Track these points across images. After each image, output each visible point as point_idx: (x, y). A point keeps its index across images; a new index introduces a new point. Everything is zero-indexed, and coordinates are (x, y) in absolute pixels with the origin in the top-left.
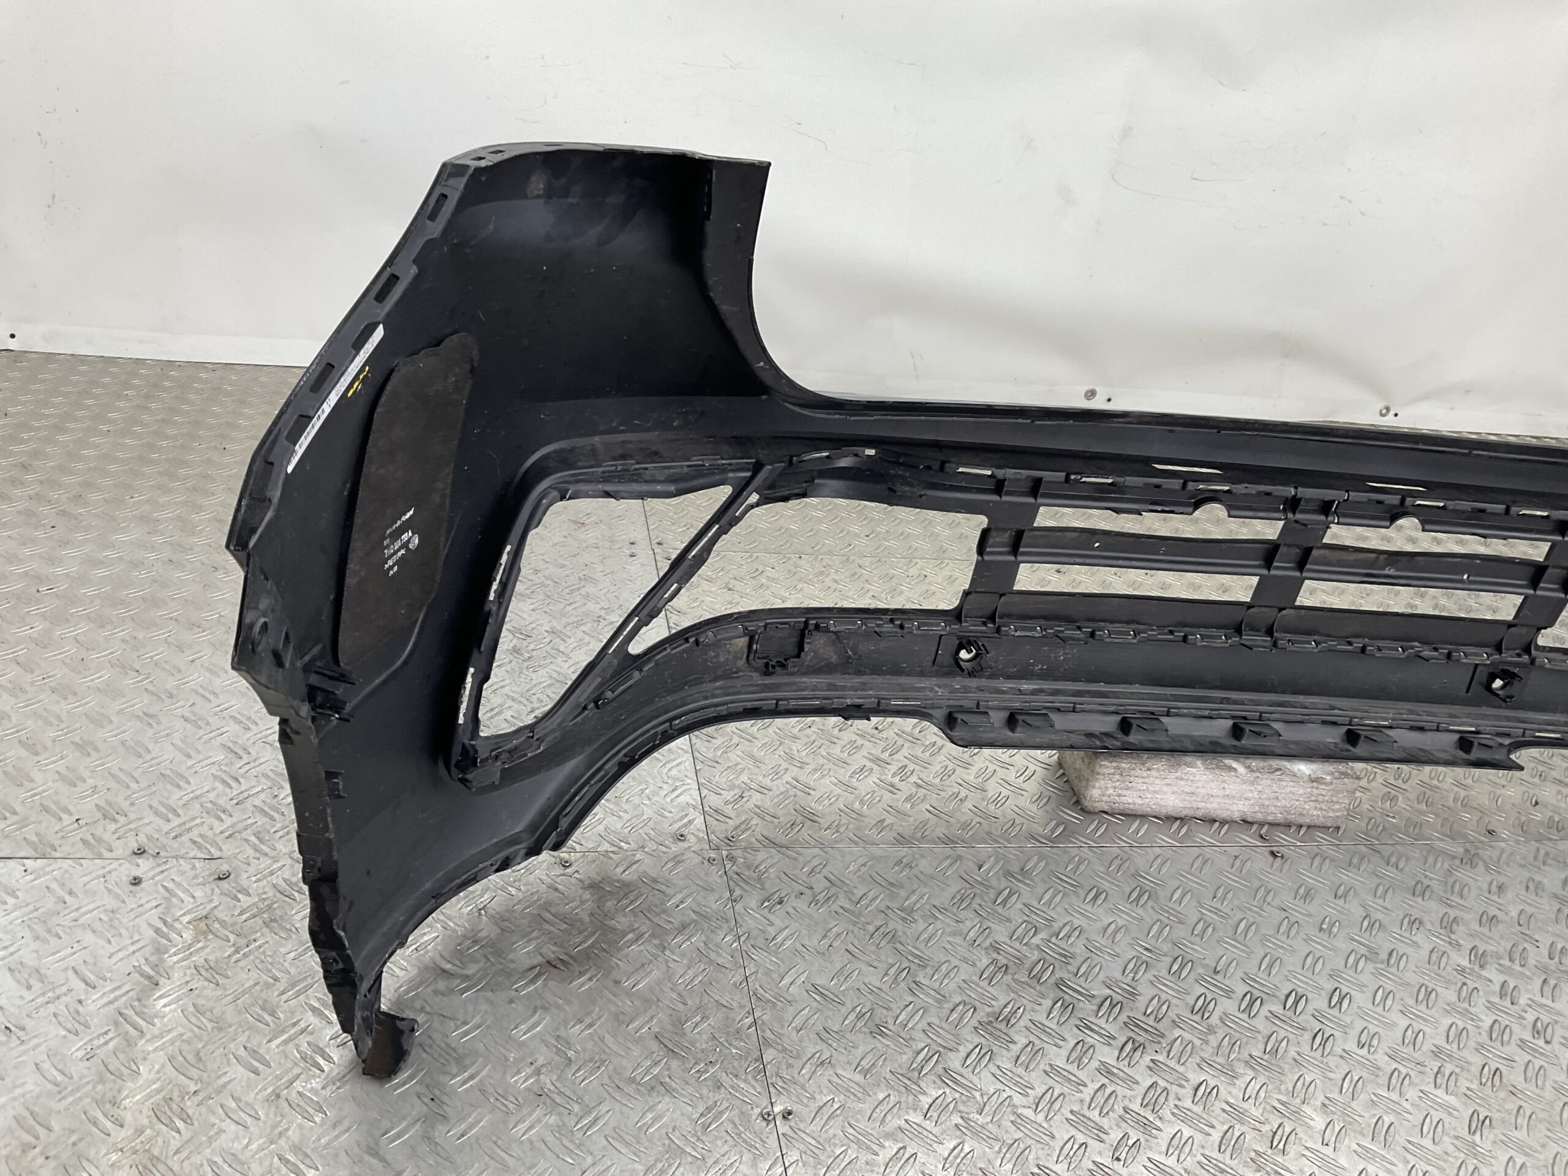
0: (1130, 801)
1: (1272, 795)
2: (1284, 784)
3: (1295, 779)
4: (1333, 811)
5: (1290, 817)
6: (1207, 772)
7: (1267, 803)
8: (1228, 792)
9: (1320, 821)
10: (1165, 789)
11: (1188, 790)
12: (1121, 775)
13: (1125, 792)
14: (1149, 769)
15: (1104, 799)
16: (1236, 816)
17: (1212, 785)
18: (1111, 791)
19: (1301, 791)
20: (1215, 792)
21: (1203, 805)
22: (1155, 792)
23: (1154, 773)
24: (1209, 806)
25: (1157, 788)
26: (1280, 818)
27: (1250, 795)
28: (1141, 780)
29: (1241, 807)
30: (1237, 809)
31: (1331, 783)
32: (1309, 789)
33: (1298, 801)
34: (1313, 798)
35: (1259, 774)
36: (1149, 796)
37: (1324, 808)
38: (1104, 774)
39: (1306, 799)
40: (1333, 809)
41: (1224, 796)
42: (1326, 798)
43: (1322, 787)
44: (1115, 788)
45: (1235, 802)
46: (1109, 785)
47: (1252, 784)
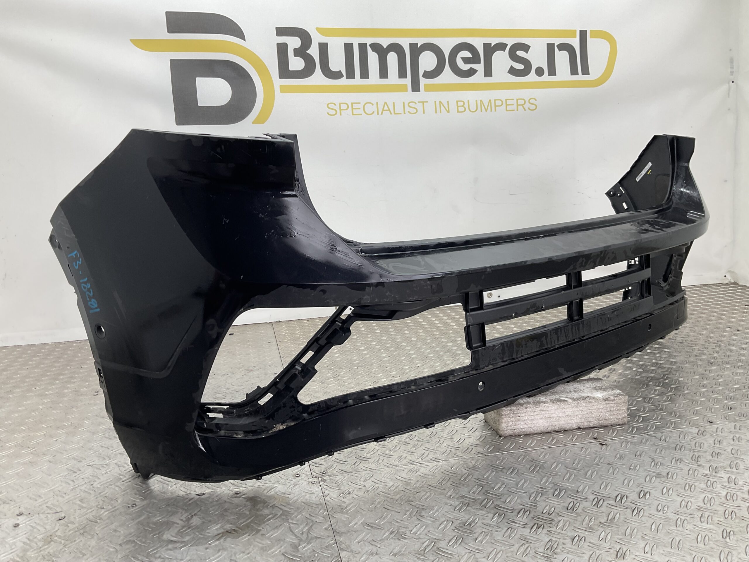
0: (521, 427)
1: (589, 411)
2: (592, 404)
3: (596, 401)
5: (600, 422)
6: (554, 405)
7: (587, 416)
8: (567, 414)
9: (615, 422)
10: (536, 417)
11: (547, 416)
12: (513, 413)
13: (518, 423)
14: (526, 408)
15: (509, 428)
16: (575, 426)
17: (559, 411)
18: (511, 423)
19: (601, 407)
20: (561, 415)
21: (556, 423)
22: (532, 420)
23: (528, 409)
24: (560, 423)
25: (533, 418)
26: (596, 423)
27: (578, 413)
28: (523, 415)
29: (576, 421)
30: (573, 422)
31: (614, 400)
32: (605, 405)
33: (602, 412)
34: (608, 410)
35: (578, 401)
36: (530, 423)
37: (615, 414)
38: (505, 415)
39: (605, 411)
40: (620, 414)
41: (566, 416)
42: (614, 408)
43: (611, 402)
44: (512, 421)
45: (572, 418)
46: (509, 420)
47: (577, 407)
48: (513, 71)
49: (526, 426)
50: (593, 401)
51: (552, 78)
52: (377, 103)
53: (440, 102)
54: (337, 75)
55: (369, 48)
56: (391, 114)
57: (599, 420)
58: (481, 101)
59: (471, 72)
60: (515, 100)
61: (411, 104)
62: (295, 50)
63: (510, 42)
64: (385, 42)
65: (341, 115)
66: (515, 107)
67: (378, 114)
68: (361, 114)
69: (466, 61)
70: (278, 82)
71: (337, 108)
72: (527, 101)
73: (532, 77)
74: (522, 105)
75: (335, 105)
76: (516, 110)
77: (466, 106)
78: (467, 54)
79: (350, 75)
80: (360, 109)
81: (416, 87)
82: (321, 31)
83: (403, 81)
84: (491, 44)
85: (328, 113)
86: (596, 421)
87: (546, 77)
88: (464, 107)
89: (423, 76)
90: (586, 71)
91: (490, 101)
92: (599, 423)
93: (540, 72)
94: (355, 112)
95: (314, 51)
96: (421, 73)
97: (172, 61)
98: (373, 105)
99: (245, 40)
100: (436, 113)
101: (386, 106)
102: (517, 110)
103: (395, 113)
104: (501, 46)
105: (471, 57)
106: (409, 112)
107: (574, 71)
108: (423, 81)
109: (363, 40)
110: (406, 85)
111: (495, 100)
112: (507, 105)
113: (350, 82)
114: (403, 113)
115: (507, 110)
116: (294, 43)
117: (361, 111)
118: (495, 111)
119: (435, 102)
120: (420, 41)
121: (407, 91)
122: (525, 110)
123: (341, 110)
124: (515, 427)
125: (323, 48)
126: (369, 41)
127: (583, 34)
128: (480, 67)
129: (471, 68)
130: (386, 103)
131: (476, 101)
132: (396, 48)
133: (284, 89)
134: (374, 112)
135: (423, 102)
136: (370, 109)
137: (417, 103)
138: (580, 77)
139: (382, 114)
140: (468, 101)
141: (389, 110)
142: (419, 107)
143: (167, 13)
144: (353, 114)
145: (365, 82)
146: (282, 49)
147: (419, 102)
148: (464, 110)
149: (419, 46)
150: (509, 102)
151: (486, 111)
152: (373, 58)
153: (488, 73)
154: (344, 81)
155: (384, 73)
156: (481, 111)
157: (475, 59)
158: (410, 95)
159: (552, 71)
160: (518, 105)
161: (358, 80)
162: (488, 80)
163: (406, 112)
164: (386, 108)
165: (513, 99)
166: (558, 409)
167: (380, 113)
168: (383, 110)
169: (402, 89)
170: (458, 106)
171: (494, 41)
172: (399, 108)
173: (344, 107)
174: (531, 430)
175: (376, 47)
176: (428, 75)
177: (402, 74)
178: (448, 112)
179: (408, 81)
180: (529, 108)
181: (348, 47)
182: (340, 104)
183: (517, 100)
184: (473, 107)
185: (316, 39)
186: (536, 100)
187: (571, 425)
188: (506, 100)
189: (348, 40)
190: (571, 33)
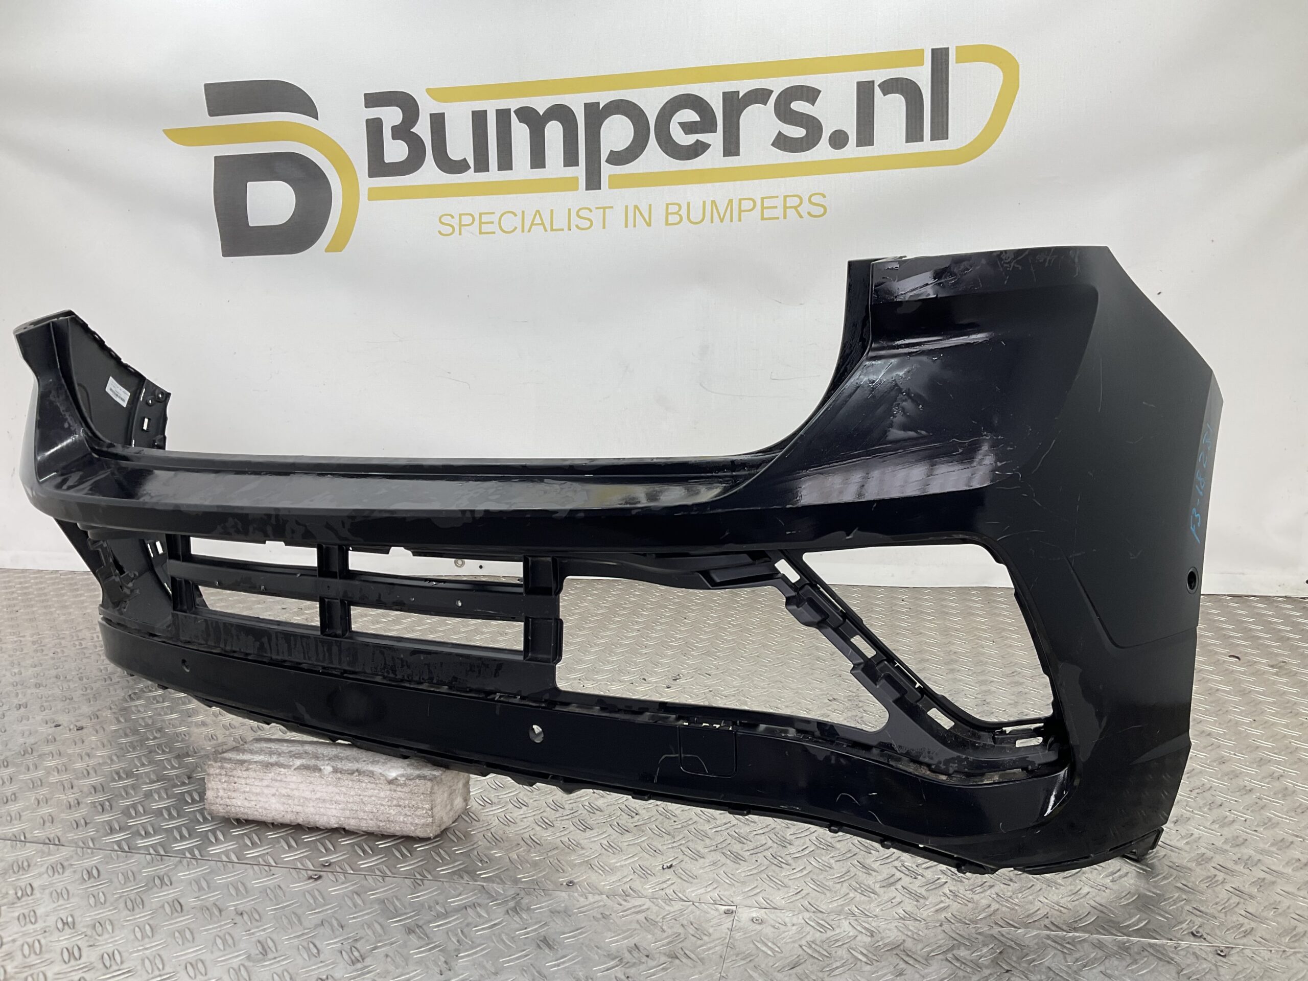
0: (239, 804)
1: (357, 799)
2: (366, 785)
3: (372, 780)
4: (418, 817)
6: (296, 773)
7: (355, 807)
8: (318, 795)
10: (266, 791)
11: (284, 791)
12: (226, 775)
13: (234, 795)
14: (247, 770)
15: (218, 800)
17: (302, 786)
18: (221, 793)
19: (382, 794)
20: (307, 794)
21: (299, 809)
22: (257, 794)
23: (251, 773)
24: (307, 810)
25: (258, 790)
27: (338, 798)
28: (243, 781)
29: (334, 812)
31: (405, 785)
32: (388, 792)
33: (382, 805)
34: (395, 802)
35: (339, 775)
36: (253, 798)
37: (408, 813)
38: (213, 775)
39: (389, 803)
40: (417, 816)
41: (317, 799)
42: (407, 802)
43: (399, 789)
44: (224, 789)
45: (328, 805)
46: (219, 787)
47: (336, 786)
48: (782, 142)
49: (246, 804)
50: (366, 779)
51: (866, 151)
52: (523, 212)
53: (636, 207)
54: (460, 167)
55: (514, 117)
56: (546, 231)
57: (377, 819)
58: (713, 202)
59: (699, 149)
60: (781, 199)
61: (582, 213)
62: (393, 128)
63: (777, 85)
64: (541, 105)
65: (460, 234)
66: (779, 212)
67: (523, 231)
68: (494, 233)
69: (689, 128)
70: (366, 182)
71: (455, 222)
72: (805, 199)
73: (823, 150)
74: (796, 208)
75: (453, 217)
76: (782, 217)
77: (683, 212)
78: (689, 115)
79: (482, 165)
80: (492, 223)
81: (593, 182)
82: (435, 94)
83: (572, 171)
84: (738, 92)
85: (440, 232)
86: (371, 820)
87: (851, 150)
88: (680, 215)
89: (606, 161)
90: (940, 131)
91: (731, 201)
92: (379, 827)
93: (839, 140)
94: (485, 228)
95: (423, 129)
96: (604, 155)
97: (217, 159)
98: (516, 215)
99: (317, 119)
100: (626, 226)
101: (538, 216)
102: (785, 218)
103: (552, 230)
104: (760, 96)
105: (699, 119)
106: (577, 226)
107: (914, 133)
108: (607, 170)
109: (503, 104)
110: (577, 178)
111: (740, 200)
112: (763, 208)
113: (482, 177)
114: (566, 229)
115: (763, 218)
116: (392, 116)
117: (495, 227)
118: (740, 220)
119: (627, 207)
120: (603, 98)
121: (577, 189)
122: (801, 217)
123: (461, 225)
124: (228, 800)
125: (438, 121)
126: (513, 104)
127: (940, 58)
128: (715, 139)
129: (697, 140)
130: (538, 211)
131: (704, 202)
132: (562, 113)
133: (374, 195)
134: (516, 228)
135: (604, 208)
136: (509, 222)
137: (593, 209)
138: (927, 145)
139: (529, 231)
140: (689, 204)
141: (543, 224)
142: (597, 217)
143: (207, 86)
144: (481, 233)
145: (506, 175)
146: (374, 128)
147: (597, 208)
148: (678, 218)
149: (601, 107)
150: (767, 203)
151: (722, 221)
152: (520, 133)
153: (731, 147)
154: (470, 176)
155: (538, 159)
156: (712, 222)
157: (707, 123)
158: (583, 196)
159: (866, 136)
160: (785, 208)
161: (494, 174)
162: (732, 161)
163: (573, 227)
164: (538, 221)
165: (777, 197)
166: (302, 782)
167: (527, 228)
168: (532, 224)
169: (568, 185)
170: (667, 214)
171: (743, 87)
172: (560, 221)
173: (466, 220)
174: (256, 813)
175: (526, 114)
176: (618, 158)
177: (570, 159)
178: (649, 225)
179: (580, 171)
180: (809, 213)
181: (479, 118)
182: (461, 215)
183: (785, 197)
184: (696, 215)
185: (427, 107)
186: (824, 196)
187: (325, 818)
188: (763, 199)
189: (479, 106)
190: (912, 57)
